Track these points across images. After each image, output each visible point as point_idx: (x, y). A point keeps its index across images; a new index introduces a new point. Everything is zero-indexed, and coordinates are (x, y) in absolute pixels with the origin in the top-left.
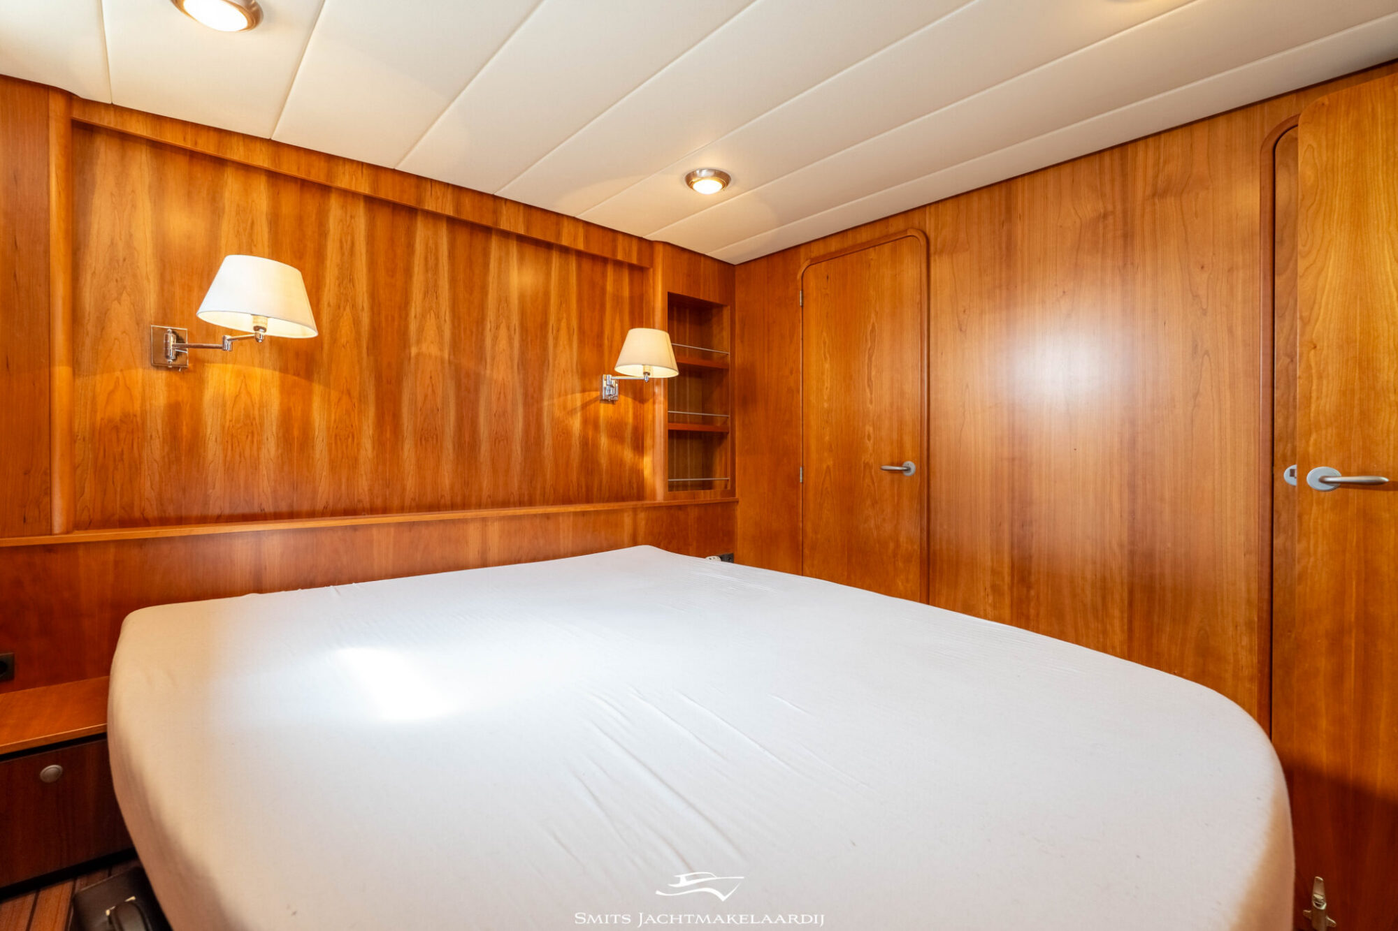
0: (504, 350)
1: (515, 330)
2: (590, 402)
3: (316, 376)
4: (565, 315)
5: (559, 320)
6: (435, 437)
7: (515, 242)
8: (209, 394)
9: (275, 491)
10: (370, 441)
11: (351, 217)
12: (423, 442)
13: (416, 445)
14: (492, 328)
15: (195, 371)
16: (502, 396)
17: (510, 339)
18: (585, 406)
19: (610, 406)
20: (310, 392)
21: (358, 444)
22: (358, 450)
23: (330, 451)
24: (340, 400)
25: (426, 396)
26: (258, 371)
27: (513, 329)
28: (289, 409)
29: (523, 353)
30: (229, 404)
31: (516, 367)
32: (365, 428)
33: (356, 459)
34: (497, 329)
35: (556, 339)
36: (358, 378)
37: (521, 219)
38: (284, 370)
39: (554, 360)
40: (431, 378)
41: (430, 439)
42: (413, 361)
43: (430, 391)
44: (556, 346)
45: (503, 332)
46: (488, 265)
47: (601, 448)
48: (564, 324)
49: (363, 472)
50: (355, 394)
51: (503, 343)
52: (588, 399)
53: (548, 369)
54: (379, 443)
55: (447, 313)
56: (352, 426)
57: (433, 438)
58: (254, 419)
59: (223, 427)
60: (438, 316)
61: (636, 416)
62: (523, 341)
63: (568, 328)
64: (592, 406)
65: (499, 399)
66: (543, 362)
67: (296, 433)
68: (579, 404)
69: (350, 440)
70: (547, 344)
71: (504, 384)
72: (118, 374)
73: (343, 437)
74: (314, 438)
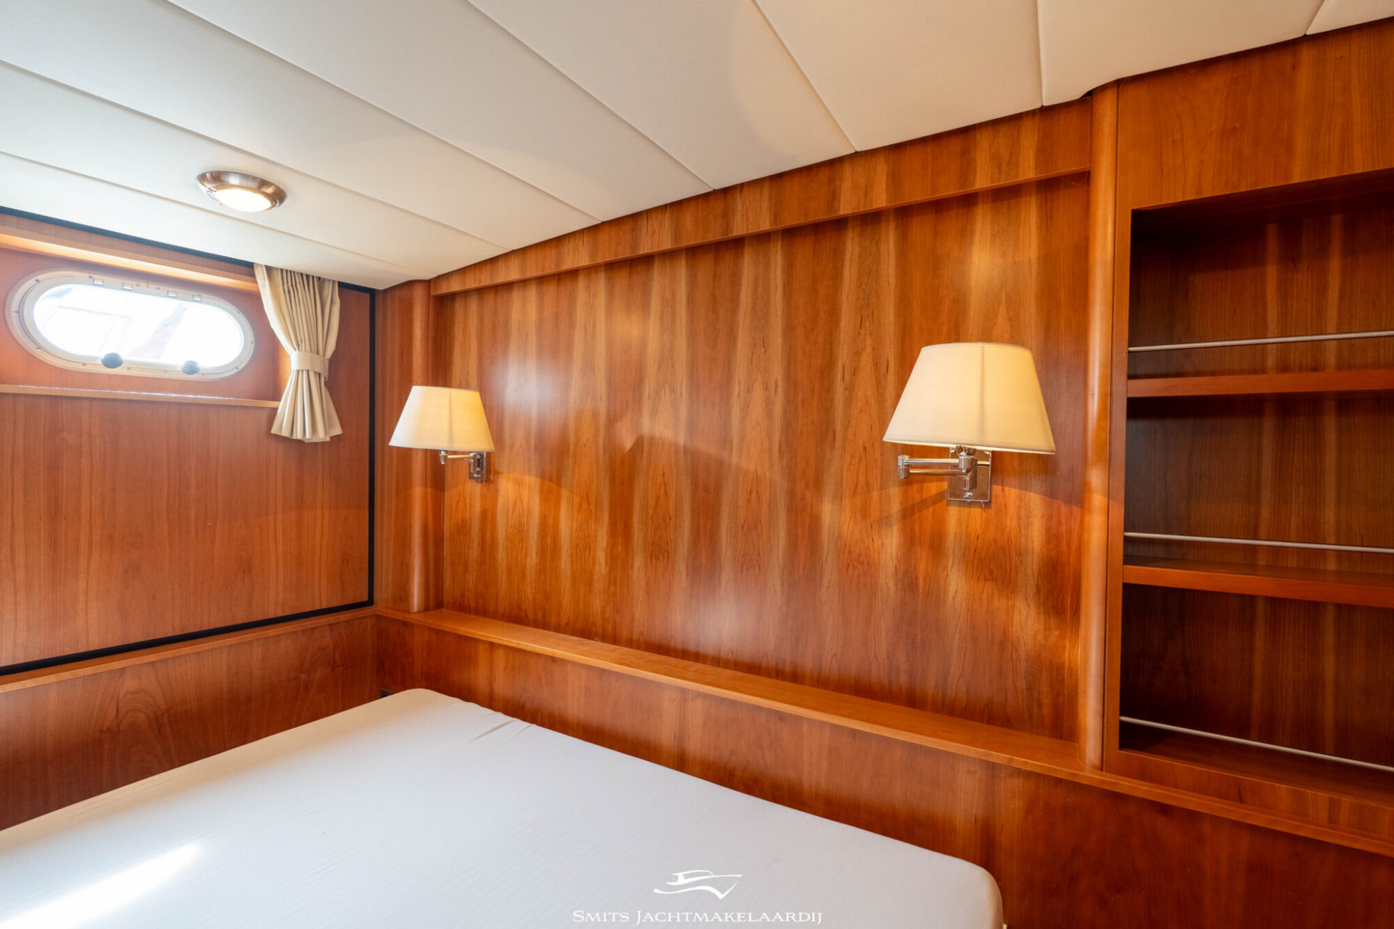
0: (758, 424)
1: (776, 387)
2: (923, 504)
3: (563, 482)
4: (869, 341)
5: (857, 354)
6: (666, 555)
7: (779, 244)
8: (501, 501)
9: (535, 599)
10: (603, 555)
11: (594, 295)
12: (654, 561)
13: (646, 564)
14: (742, 392)
15: (493, 482)
16: (754, 494)
17: (769, 403)
18: (909, 513)
19: (976, 512)
20: (559, 497)
21: (594, 557)
22: (594, 565)
23: (572, 562)
24: (580, 506)
25: (658, 499)
26: (527, 478)
27: (773, 385)
28: (545, 517)
29: (788, 424)
30: (511, 510)
31: (776, 449)
32: (600, 539)
33: (592, 575)
34: (748, 391)
35: (850, 389)
36: (595, 480)
37: (765, 205)
38: (542, 477)
39: (846, 427)
40: (663, 474)
41: (661, 557)
42: (645, 454)
43: (662, 492)
44: (849, 402)
45: (758, 394)
46: (738, 295)
47: (950, 598)
48: (866, 358)
49: (597, 591)
50: (593, 499)
51: (757, 412)
52: (917, 497)
53: (833, 446)
54: (612, 558)
55: (684, 385)
56: (589, 535)
57: (664, 556)
58: (524, 525)
59: (507, 532)
60: (673, 391)
61: (1052, 536)
62: (789, 402)
63: (876, 365)
64: (928, 513)
65: (749, 501)
66: (824, 433)
67: (549, 541)
68: (895, 507)
69: (587, 552)
70: (832, 401)
71: (757, 476)
72: (461, 487)
73: (584, 546)
74: (560, 547)
